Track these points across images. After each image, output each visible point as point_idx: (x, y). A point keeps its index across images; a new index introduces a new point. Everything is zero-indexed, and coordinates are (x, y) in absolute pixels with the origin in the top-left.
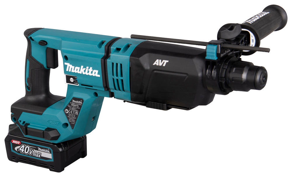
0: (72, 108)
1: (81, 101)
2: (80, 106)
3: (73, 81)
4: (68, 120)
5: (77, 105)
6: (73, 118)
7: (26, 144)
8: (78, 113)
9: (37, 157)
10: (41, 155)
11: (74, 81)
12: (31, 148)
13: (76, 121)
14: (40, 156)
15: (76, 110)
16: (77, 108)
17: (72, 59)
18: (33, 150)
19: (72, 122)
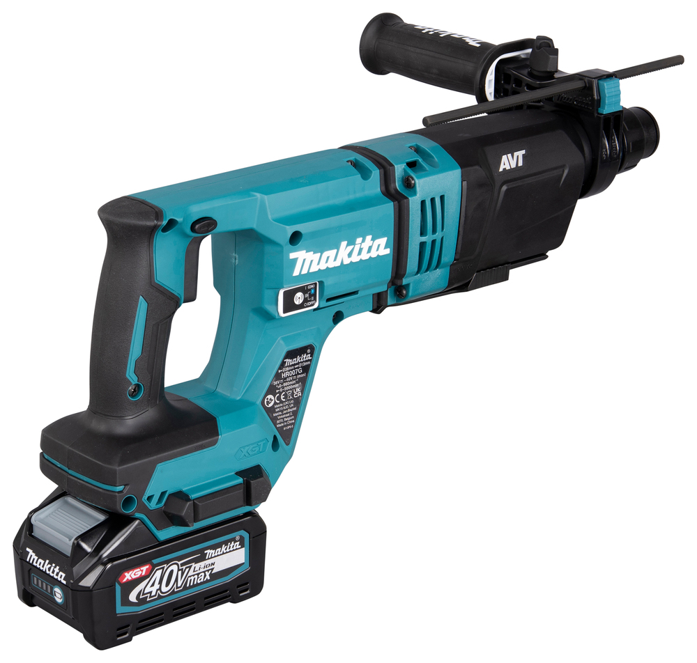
0: (285, 384)
1: (309, 351)
2: (306, 369)
3: (301, 301)
4: (275, 424)
5: (298, 368)
6: (289, 410)
7: (167, 562)
8: (302, 391)
9: (201, 583)
10: (212, 569)
11: (306, 300)
12: (182, 565)
13: (295, 419)
14: (210, 575)
15: (297, 383)
16: (299, 376)
17: (314, 234)
18: (190, 567)
19: (287, 425)
